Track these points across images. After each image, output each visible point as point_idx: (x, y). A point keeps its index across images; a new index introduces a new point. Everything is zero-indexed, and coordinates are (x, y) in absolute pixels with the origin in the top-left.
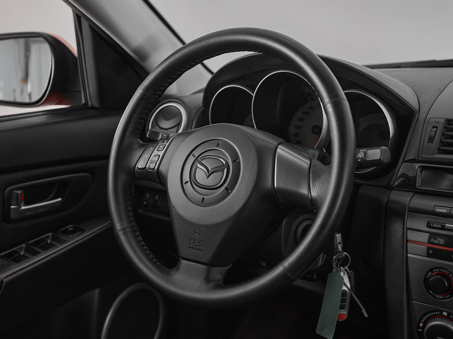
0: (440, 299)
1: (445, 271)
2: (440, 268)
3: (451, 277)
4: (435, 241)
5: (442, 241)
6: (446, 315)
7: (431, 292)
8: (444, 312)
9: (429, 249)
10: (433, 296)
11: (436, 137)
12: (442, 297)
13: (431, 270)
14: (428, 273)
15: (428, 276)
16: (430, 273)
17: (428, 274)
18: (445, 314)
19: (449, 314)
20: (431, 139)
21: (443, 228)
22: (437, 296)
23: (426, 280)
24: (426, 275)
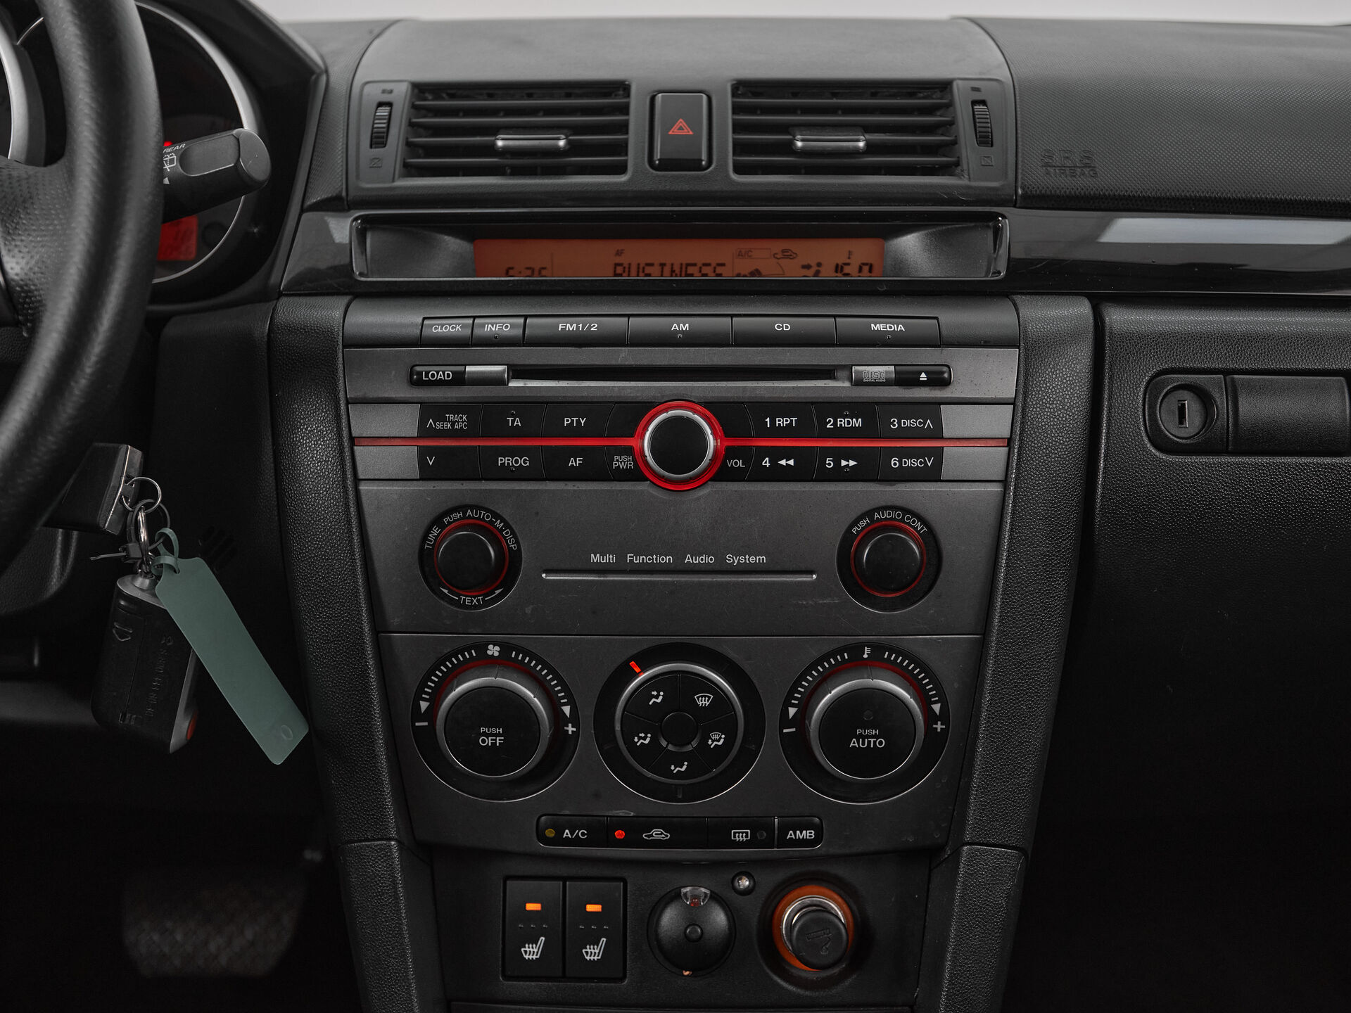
0: (475, 607)
1: (480, 513)
2: (462, 508)
3: (501, 530)
4: (440, 426)
5: (461, 421)
6: (496, 654)
7: (446, 591)
8: (490, 647)
9: (423, 453)
10: (451, 601)
11: (394, 131)
12: (478, 601)
13: (438, 521)
14: (429, 530)
15: (431, 541)
16: (435, 532)
17: (430, 535)
18: (493, 650)
19: (506, 648)
20: (379, 140)
21: (459, 380)
22: (464, 600)
23: (425, 556)
24: (425, 538)
